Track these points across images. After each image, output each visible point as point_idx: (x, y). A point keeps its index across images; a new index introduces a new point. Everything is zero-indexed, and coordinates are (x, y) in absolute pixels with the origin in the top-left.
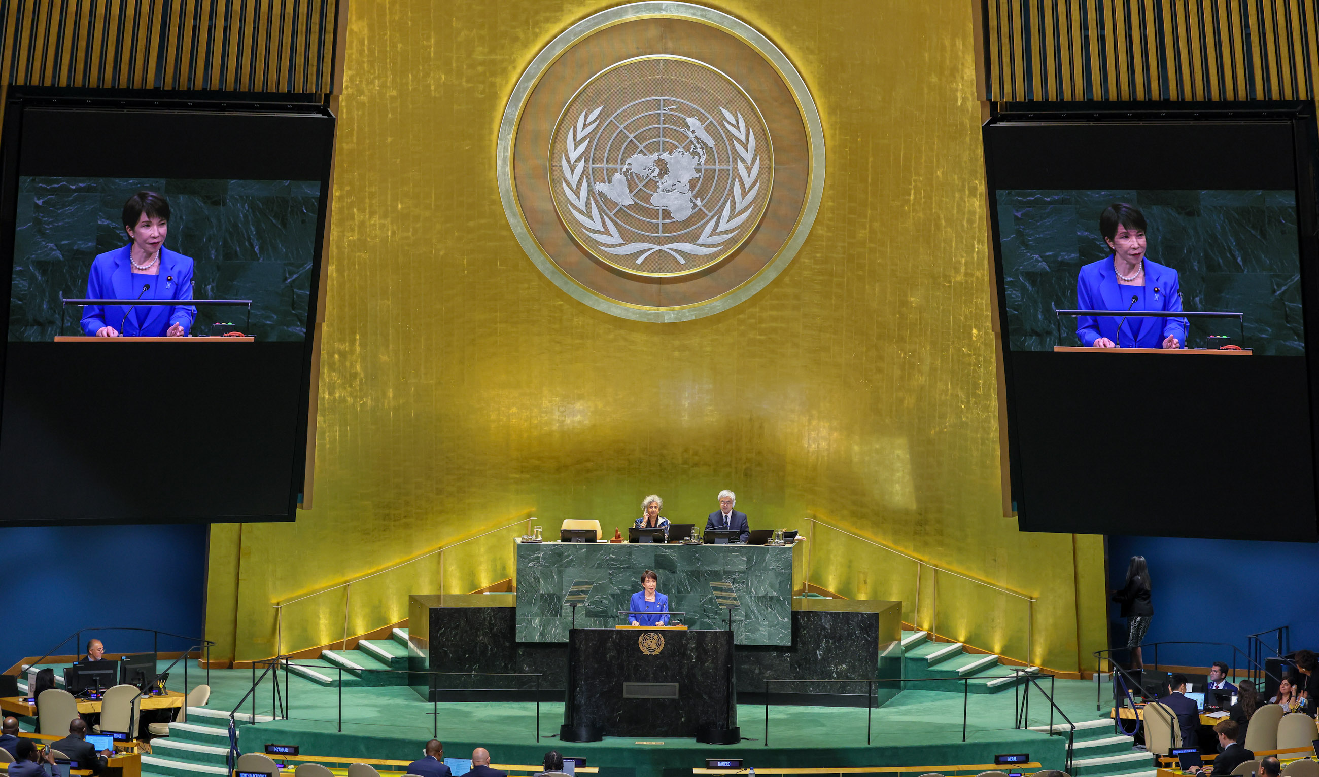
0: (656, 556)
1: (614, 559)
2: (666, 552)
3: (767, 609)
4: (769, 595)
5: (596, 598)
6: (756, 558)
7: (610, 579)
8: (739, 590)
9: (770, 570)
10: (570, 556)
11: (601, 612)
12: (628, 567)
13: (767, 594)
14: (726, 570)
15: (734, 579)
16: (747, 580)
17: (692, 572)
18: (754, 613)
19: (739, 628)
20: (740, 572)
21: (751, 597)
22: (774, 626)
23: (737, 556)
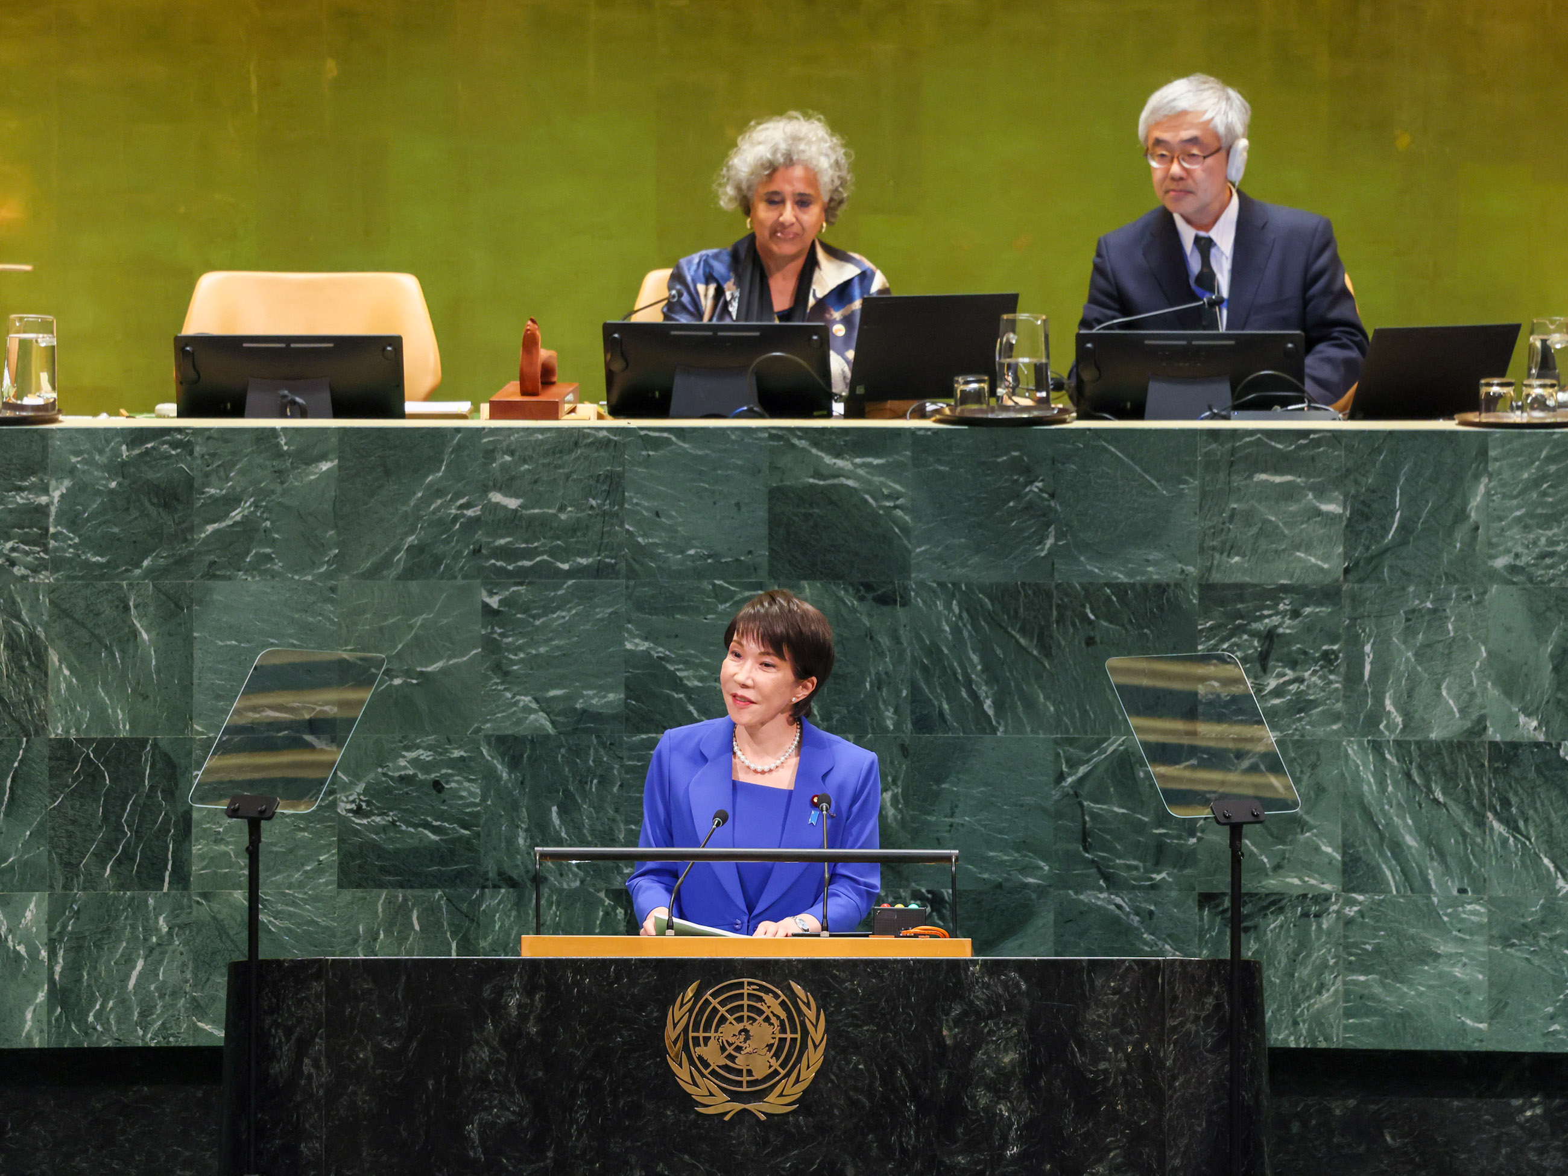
0: (776, 495)
1: (511, 521)
2: (839, 473)
3: (1480, 823)
4: (1494, 734)
5: (403, 764)
6: (1412, 501)
7: (491, 646)
8: (1301, 705)
9: (1493, 575)
10: (232, 501)
11: (436, 854)
12: (599, 571)
13: (1479, 727)
14: (1216, 577)
15: (1270, 637)
16: (1354, 642)
17: (1004, 594)
18: (1397, 849)
19: (1304, 943)
20: (1305, 594)
21: (1377, 747)
22: (1524, 931)
23: (1288, 493)
